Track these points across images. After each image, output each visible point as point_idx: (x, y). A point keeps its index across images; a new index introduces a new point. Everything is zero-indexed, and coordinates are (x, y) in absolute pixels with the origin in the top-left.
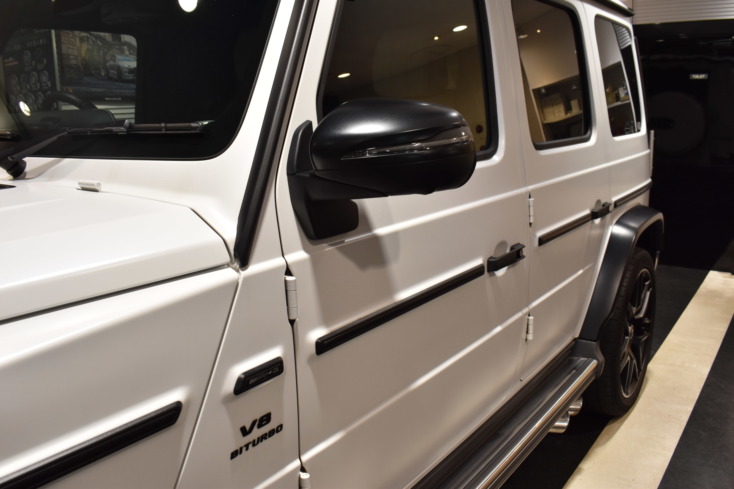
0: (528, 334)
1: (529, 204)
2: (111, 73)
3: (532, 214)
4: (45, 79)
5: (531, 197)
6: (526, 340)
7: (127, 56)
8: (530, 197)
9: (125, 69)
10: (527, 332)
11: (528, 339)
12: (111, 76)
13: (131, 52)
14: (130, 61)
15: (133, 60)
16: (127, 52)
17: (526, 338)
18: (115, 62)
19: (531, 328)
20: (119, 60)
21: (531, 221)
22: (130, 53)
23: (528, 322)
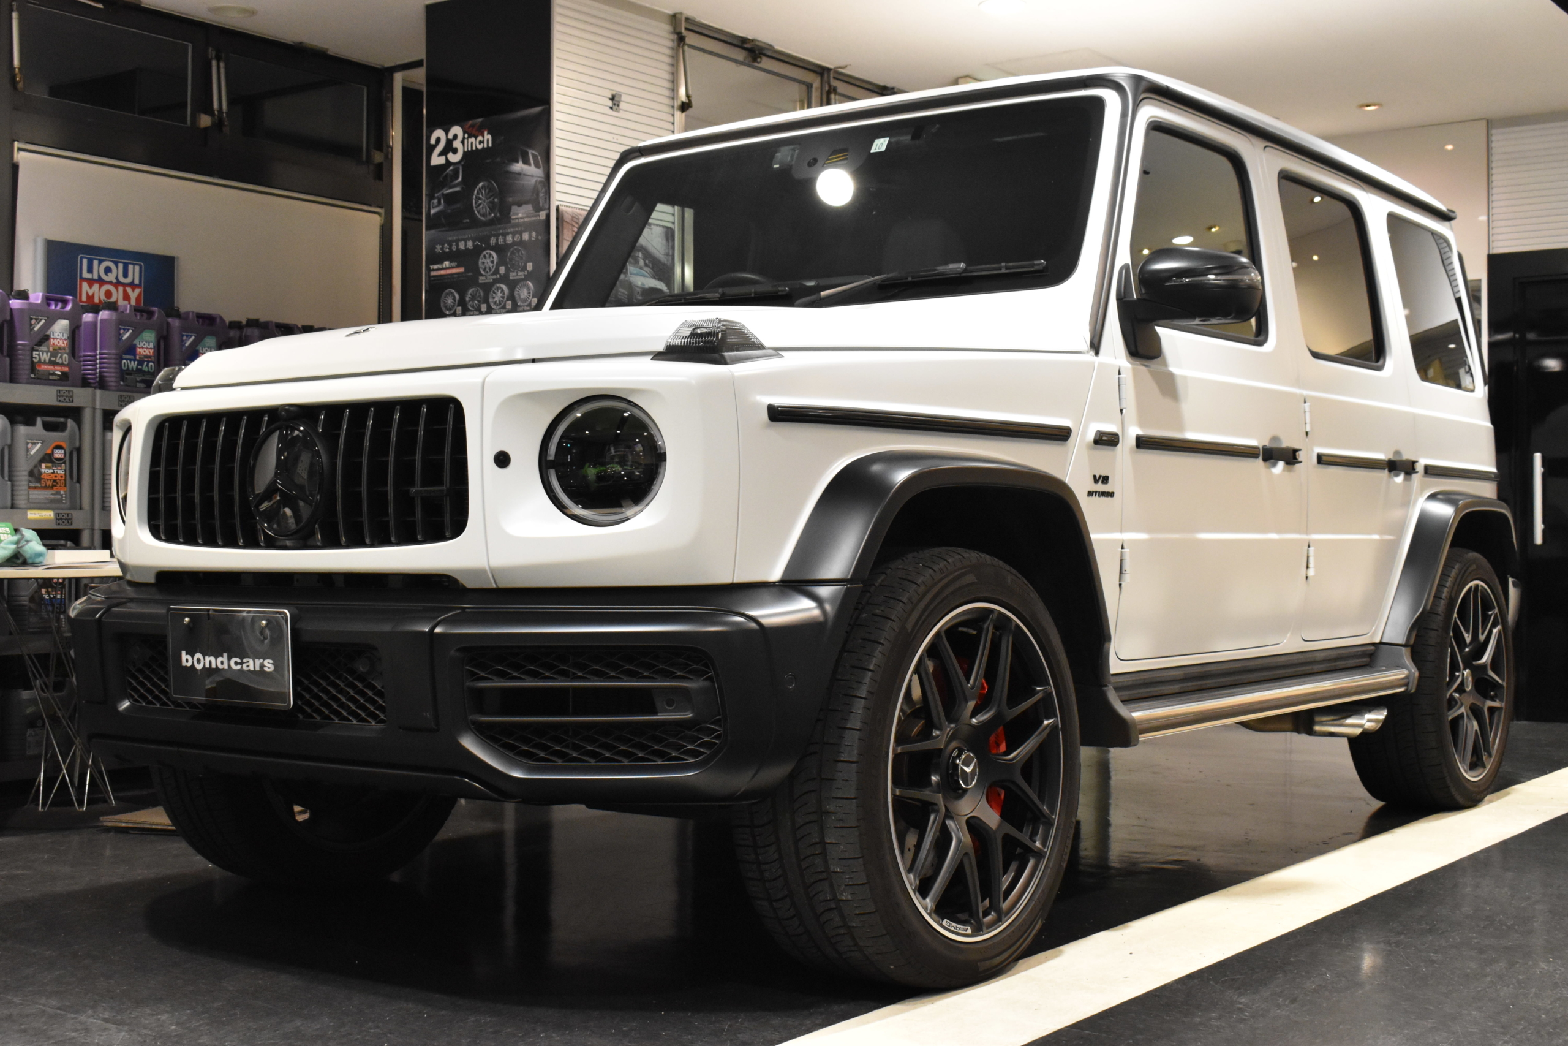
0: (1309, 569)
1: (1305, 410)
2: (621, 292)
3: (1308, 421)
4: (526, 294)
5: (1307, 401)
6: (1307, 577)
7: (641, 268)
8: (1305, 402)
9: (638, 289)
10: (1307, 567)
11: (1308, 575)
12: (620, 297)
13: (647, 262)
14: (644, 276)
15: (647, 275)
16: (642, 263)
17: (1307, 574)
18: (626, 276)
19: (1311, 560)
20: (631, 274)
21: (1308, 430)
22: (646, 265)
23: (1308, 553)
